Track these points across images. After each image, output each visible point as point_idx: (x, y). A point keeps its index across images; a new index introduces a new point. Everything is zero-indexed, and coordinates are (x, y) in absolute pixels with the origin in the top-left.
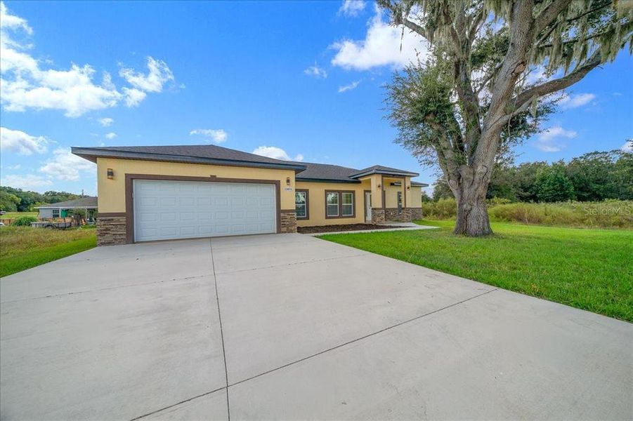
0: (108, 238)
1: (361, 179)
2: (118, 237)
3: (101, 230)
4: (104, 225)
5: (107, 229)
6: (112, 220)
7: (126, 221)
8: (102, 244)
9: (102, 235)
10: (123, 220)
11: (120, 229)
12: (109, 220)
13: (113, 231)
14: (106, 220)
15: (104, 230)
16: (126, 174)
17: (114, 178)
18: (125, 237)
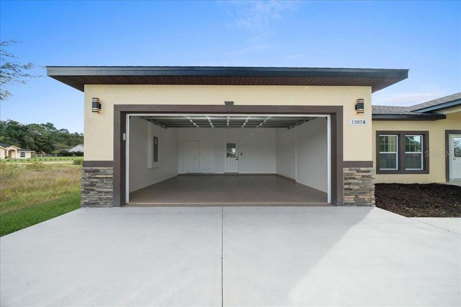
0: (93, 196)
1: (445, 113)
2: (103, 196)
3: (86, 185)
4: (90, 178)
5: (92, 184)
6: (98, 171)
7: (114, 174)
8: (87, 204)
9: (87, 191)
10: (110, 171)
11: (107, 184)
12: (95, 171)
13: (99, 187)
14: (91, 172)
15: (88, 185)
16: (114, 105)
17: (101, 111)
18: (110, 196)
